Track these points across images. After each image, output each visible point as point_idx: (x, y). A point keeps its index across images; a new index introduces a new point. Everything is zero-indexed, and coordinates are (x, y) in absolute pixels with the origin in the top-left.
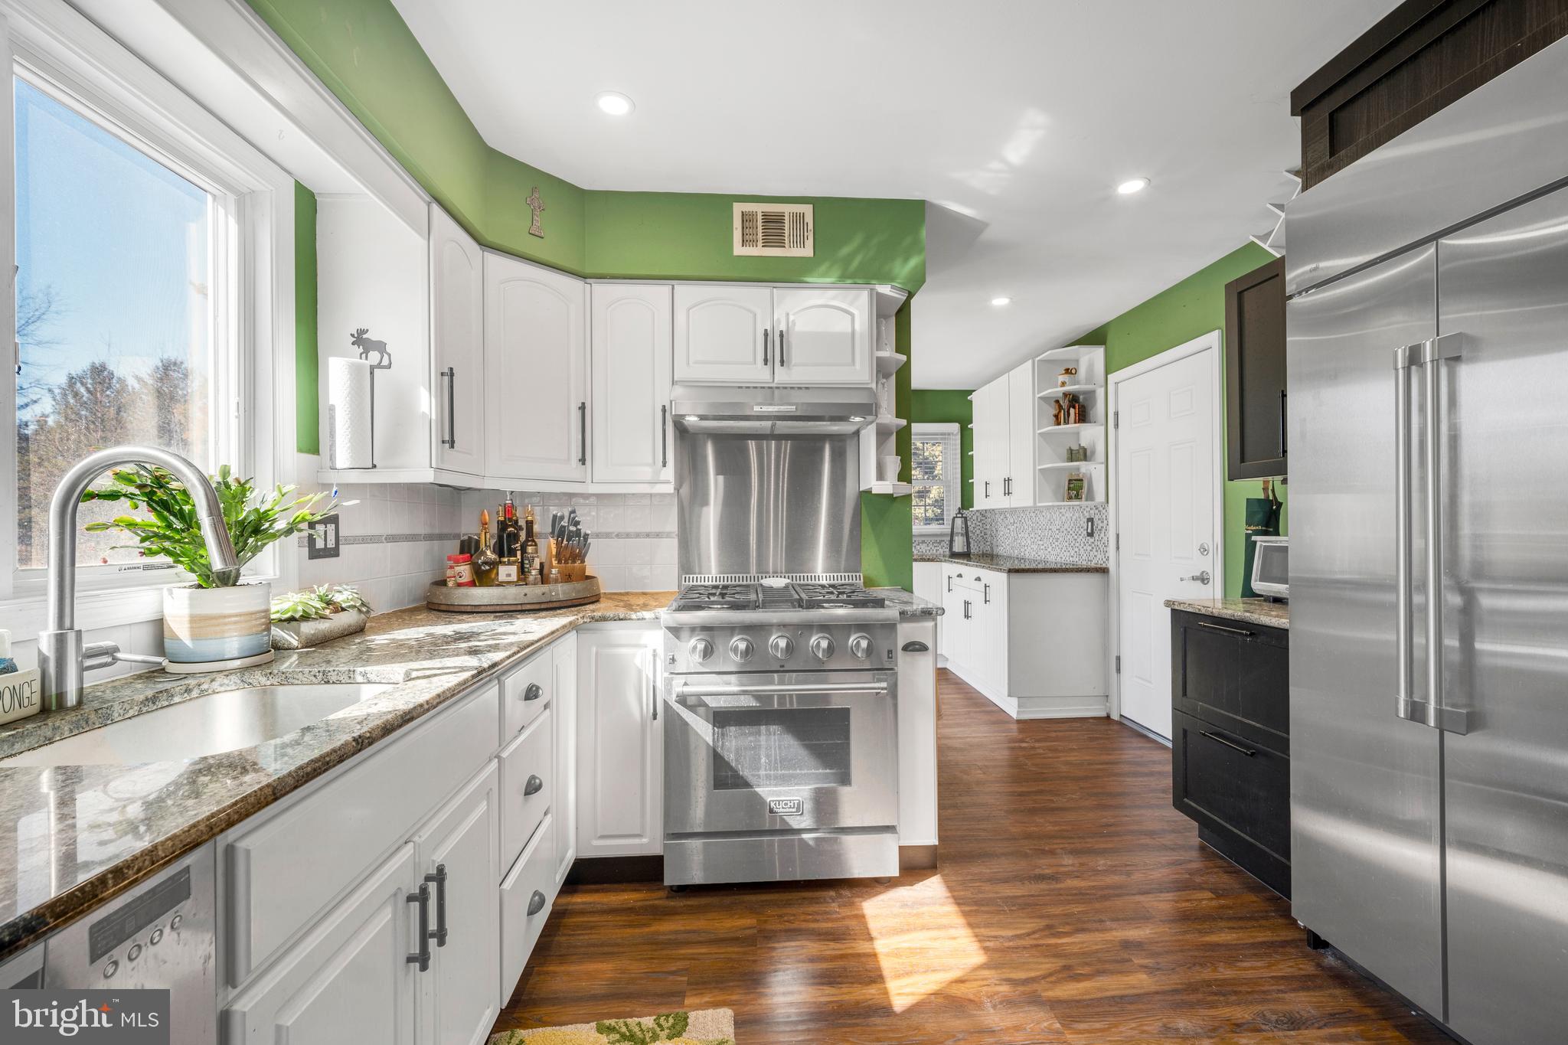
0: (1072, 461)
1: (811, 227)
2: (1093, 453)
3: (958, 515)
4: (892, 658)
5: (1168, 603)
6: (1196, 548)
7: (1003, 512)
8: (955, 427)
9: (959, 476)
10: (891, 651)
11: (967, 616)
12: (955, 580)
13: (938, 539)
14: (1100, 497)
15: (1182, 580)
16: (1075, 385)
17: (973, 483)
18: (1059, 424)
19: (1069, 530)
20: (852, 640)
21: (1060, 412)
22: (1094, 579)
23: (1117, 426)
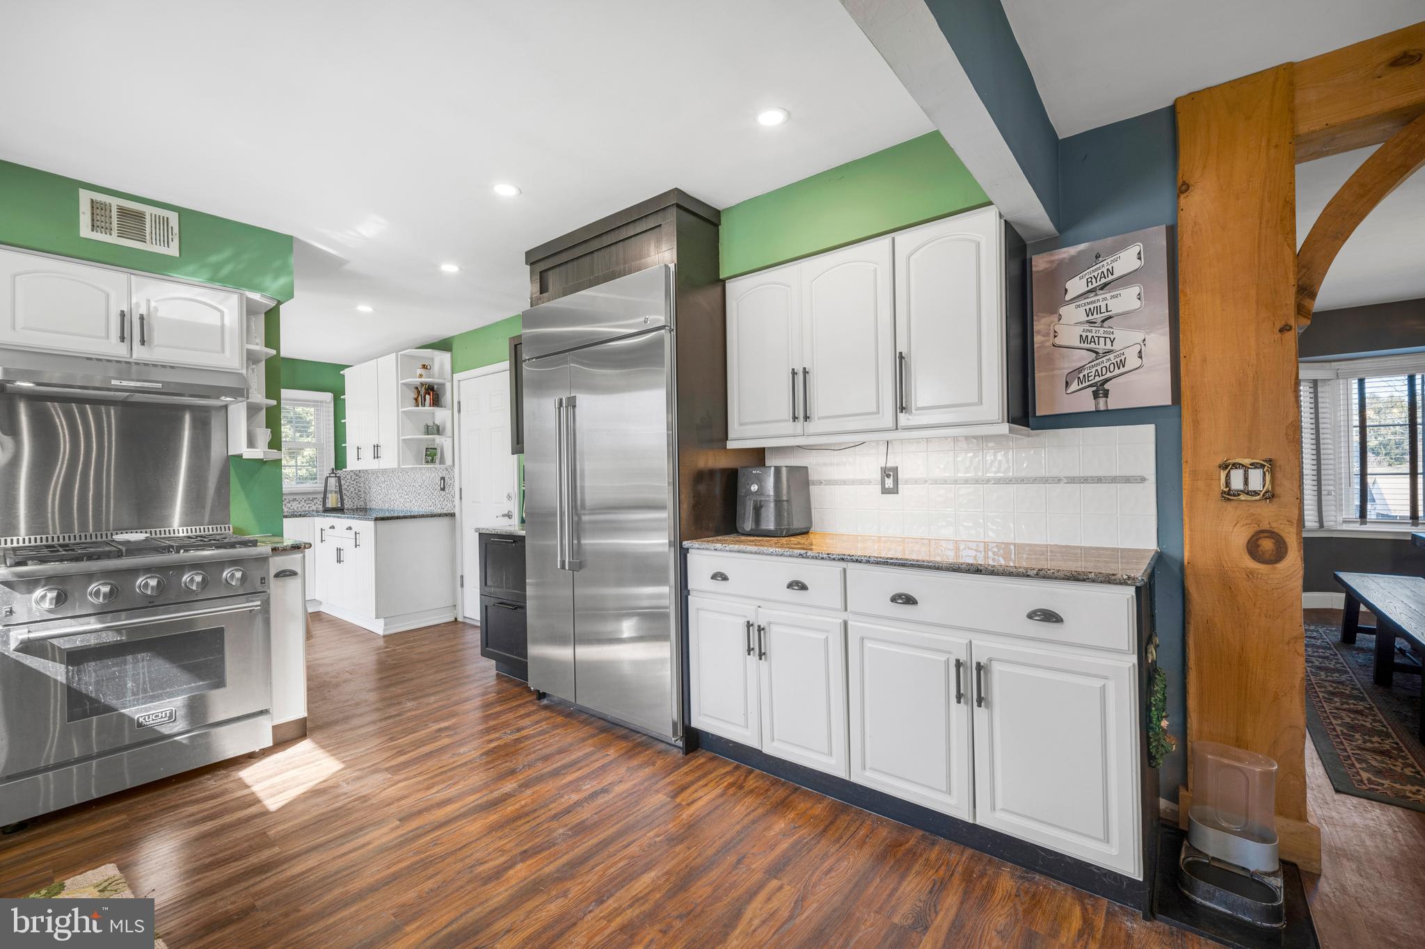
0: (428, 434)
1: (176, 230)
2: (444, 429)
3: (332, 475)
4: (264, 583)
5: (477, 530)
6: (506, 495)
7: (375, 472)
8: (328, 397)
9: (333, 439)
10: (264, 578)
11: (339, 561)
12: (328, 532)
13: (311, 497)
14: (449, 461)
15: (497, 517)
16: (430, 378)
17: (346, 447)
18: (418, 406)
19: (428, 486)
20: (226, 574)
21: (418, 396)
22: (445, 522)
23: (459, 411)
